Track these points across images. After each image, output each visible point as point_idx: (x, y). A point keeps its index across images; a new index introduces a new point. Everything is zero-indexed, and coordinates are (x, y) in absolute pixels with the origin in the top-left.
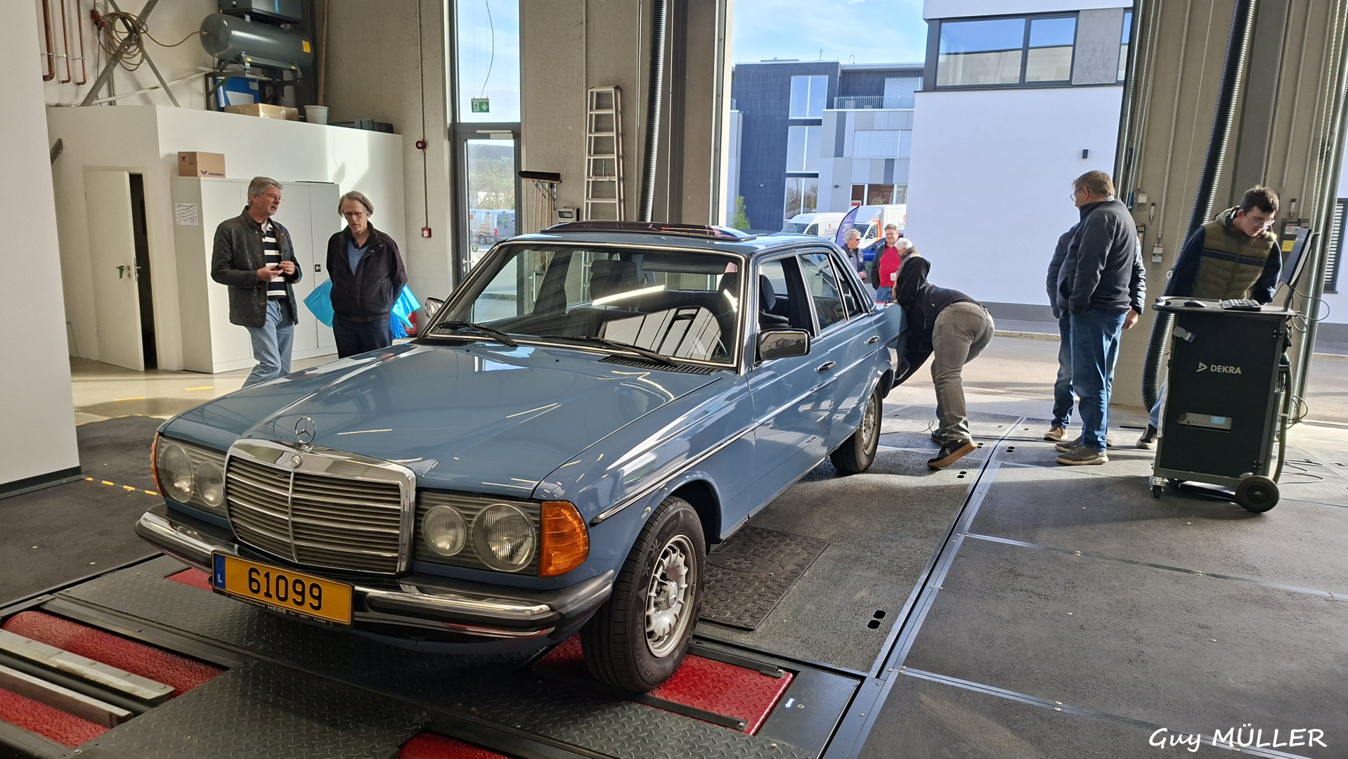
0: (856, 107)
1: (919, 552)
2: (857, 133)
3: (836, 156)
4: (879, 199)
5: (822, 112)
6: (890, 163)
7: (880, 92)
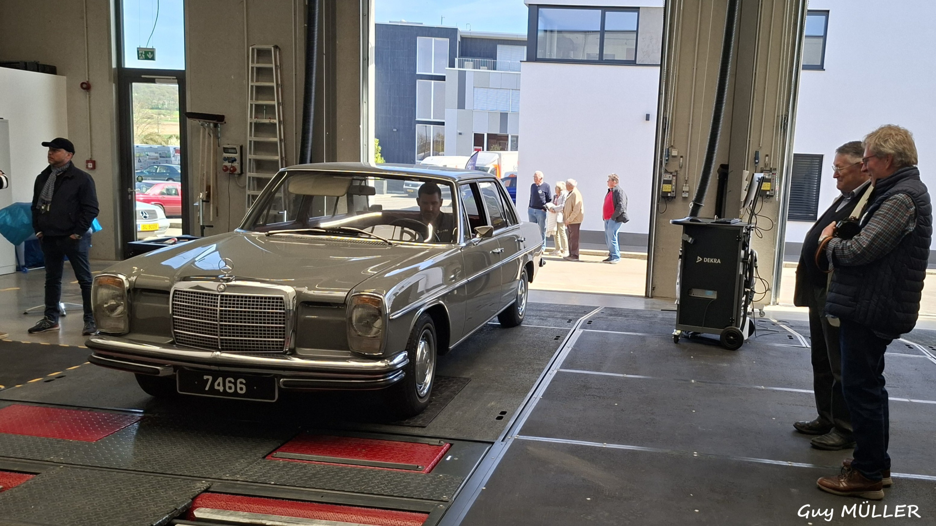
0: (474, 68)
1: (528, 381)
2: (476, 89)
3: (459, 108)
4: (496, 146)
5: (444, 70)
6: (504, 116)
7: (494, 57)
